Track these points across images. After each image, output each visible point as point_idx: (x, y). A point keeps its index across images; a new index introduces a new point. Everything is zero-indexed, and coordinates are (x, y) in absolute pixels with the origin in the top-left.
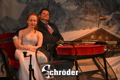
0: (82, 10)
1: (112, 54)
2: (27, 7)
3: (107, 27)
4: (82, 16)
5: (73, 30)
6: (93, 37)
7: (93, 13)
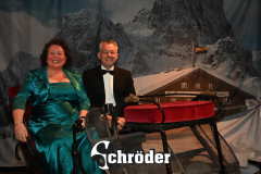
0: (162, 35)
1: (221, 116)
2: (59, 34)
3: (209, 66)
4: (163, 47)
5: (147, 74)
6: (184, 84)
7: (182, 42)
